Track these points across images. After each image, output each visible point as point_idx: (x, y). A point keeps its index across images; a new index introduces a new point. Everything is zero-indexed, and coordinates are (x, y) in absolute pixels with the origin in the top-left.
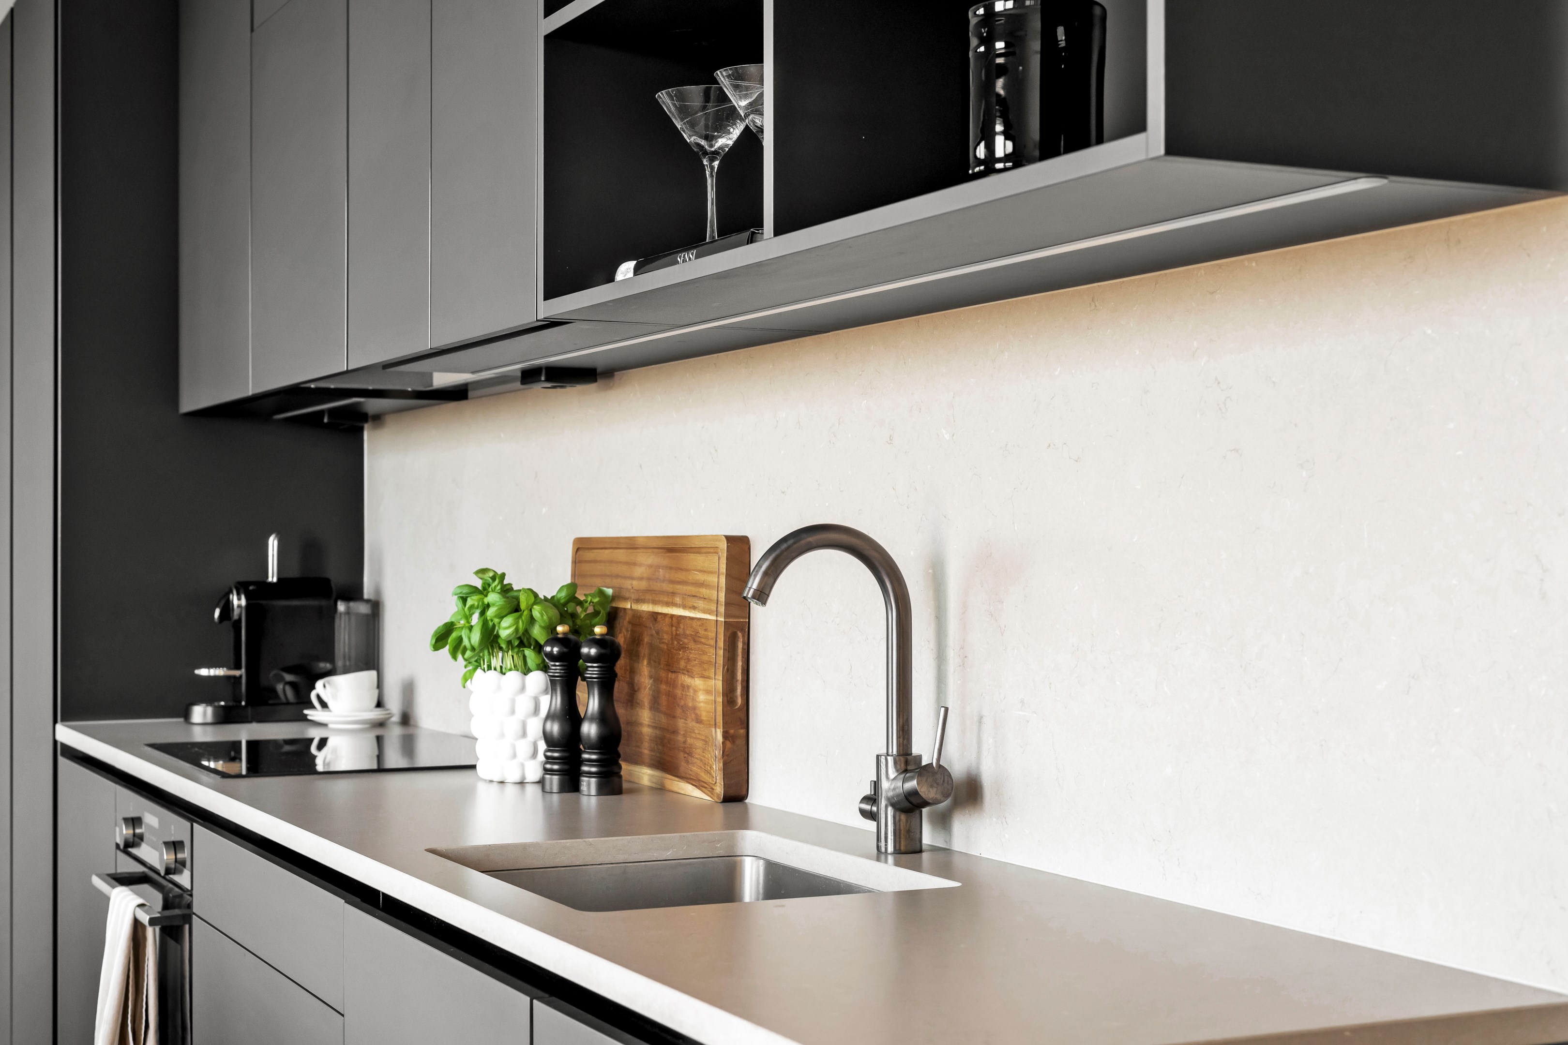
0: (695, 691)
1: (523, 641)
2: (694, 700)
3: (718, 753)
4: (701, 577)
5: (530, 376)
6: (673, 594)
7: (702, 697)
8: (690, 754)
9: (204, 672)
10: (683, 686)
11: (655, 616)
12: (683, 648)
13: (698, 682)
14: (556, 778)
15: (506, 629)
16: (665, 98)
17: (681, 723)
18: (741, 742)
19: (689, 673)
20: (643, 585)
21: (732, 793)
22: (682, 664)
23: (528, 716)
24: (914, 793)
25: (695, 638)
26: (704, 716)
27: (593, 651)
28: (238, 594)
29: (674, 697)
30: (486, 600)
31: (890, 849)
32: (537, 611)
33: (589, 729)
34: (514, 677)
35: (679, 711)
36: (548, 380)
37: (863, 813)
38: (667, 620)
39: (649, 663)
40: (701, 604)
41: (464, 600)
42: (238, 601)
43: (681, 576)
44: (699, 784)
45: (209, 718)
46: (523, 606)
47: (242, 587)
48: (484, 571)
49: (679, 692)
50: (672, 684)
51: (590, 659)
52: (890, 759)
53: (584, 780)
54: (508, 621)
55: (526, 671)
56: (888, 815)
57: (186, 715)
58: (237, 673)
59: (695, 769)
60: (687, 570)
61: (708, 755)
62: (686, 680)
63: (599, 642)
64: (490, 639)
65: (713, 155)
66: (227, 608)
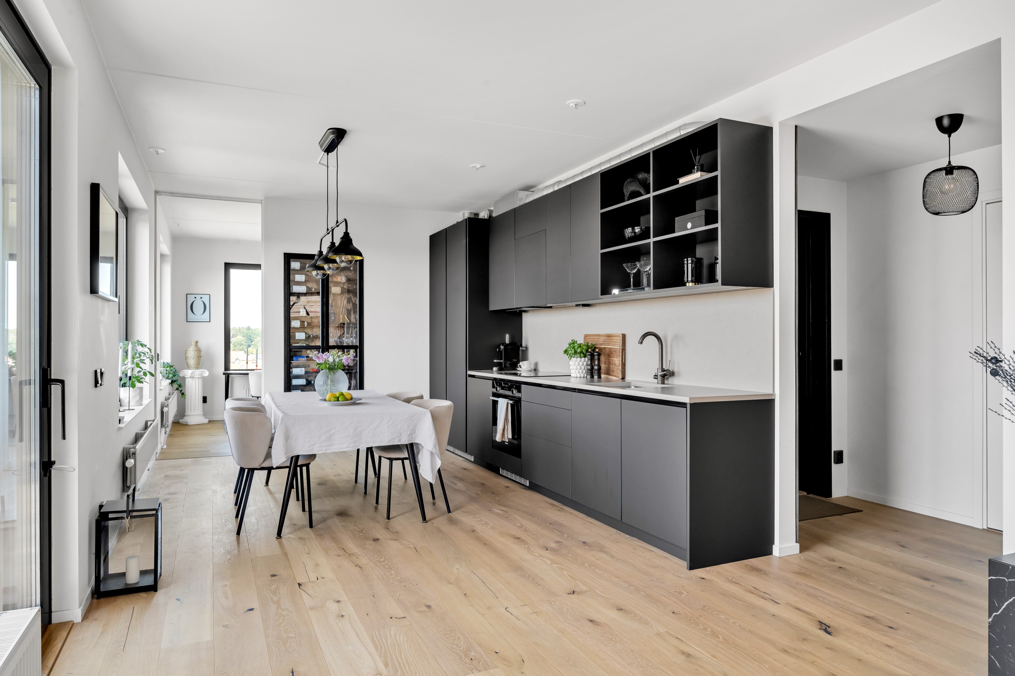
0: (615, 360)
1: (582, 352)
2: (615, 362)
3: (621, 371)
4: (616, 341)
5: (577, 305)
6: (609, 344)
7: (616, 361)
8: (614, 371)
9: (495, 361)
10: (612, 360)
11: (605, 348)
12: (612, 353)
13: (616, 359)
14: (589, 376)
15: (579, 350)
16: (624, 265)
17: (611, 366)
18: (624, 369)
19: (613, 357)
20: (602, 342)
21: (623, 378)
22: (612, 356)
23: (582, 366)
24: (665, 374)
25: (615, 351)
26: (617, 365)
27: (596, 354)
28: (502, 346)
29: (610, 362)
30: (574, 345)
31: (660, 383)
32: (584, 347)
33: (596, 367)
34: (579, 359)
35: (611, 364)
36: (582, 306)
37: (654, 378)
38: (608, 348)
39: (604, 356)
40: (616, 345)
41: (570, 345)
42: (502, 347)
43: (611, 341)
44: (616, 376)
45: (497, 370)
46: (582, 346)
47: (503, 344)
48: (573, 340)
49: (611, 361)
50: (610, 360)
51: (596, 355)
52: (660, 369)
53: (595, 376)
54: (579, 349)
55: (581, 358)
56: (660, 378)
57: (492, 369)
58: (502, 361)
59: (615, 374)
60: (613, 340)
61: (618, 371)
62: (613, 359)
63: (597, 352)
64: (576, 352)
65: (632, 274)
66: (500, 349)
